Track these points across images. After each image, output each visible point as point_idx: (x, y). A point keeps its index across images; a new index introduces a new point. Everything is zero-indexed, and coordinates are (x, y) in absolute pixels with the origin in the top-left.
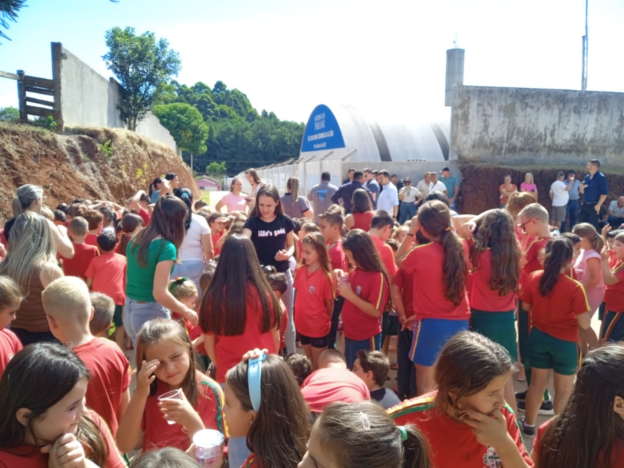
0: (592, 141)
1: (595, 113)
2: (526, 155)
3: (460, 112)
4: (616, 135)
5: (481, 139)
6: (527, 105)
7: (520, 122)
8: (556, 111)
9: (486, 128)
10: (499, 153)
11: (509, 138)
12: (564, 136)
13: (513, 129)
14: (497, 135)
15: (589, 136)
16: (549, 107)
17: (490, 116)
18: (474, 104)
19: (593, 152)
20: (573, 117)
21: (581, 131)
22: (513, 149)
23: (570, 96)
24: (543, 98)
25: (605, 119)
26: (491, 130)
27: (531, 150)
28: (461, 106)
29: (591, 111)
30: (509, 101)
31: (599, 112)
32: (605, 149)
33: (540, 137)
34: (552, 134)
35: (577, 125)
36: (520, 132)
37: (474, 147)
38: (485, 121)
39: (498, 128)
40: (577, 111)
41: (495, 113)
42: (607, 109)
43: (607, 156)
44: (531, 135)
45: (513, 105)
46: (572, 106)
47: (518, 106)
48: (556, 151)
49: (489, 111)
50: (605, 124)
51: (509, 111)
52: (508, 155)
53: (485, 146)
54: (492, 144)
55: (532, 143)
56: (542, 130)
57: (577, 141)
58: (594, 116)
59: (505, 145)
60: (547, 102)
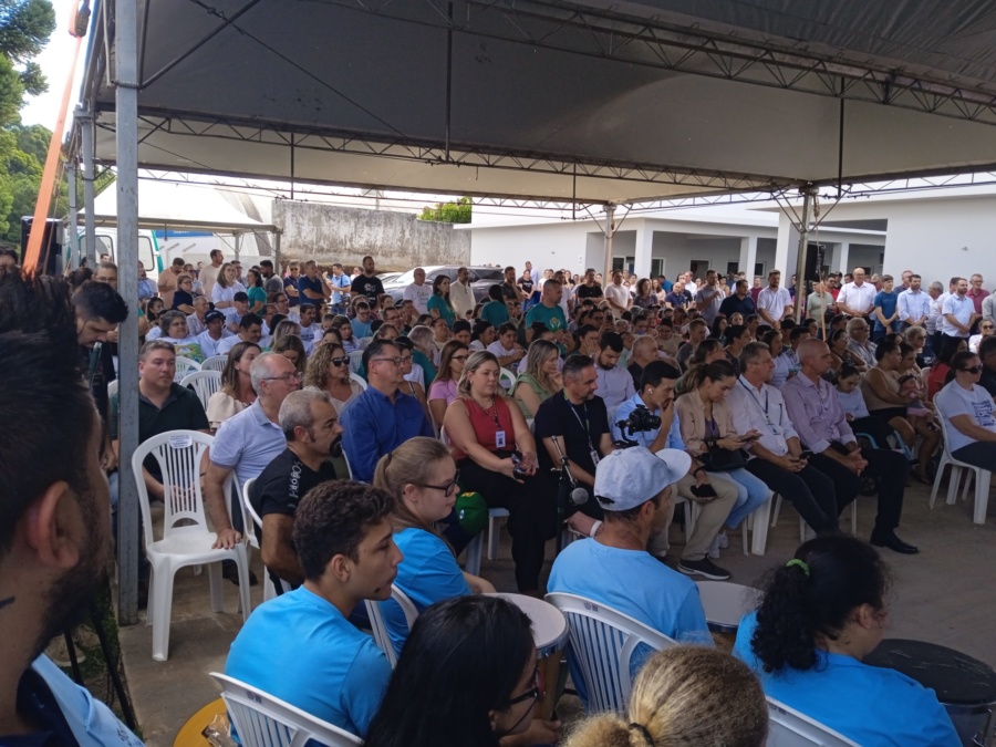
0: (381, 247)
1: (382, 227)
2: (331, 255)
3: (278, 220)
4: (399, 243)
5: (296, 241)
6: (330, 218)
7: (325, 229)
8: (353, 224)
9: (299, 233)
10: (311, 253)
11: (318, 242)
12: (360, 242)
13: (320, 236)
14: (309, 239)
15: (379, 243)
16: (347, 221)
17: (303, 225)
18: (289, 215)
19: (383, 255)
20: (366, 229)
21: (372, 239)
22: (321, 250)
23: (363, 213)
24: (342, 214)
25: (391, 231)
26: (303, 234)
27: (335, 251)
28: (279, 216)
29: (379, 225)
30: (316, 214)
31: (386, 225)
32: (391, 253)
33: (341, 242)
34: (351, 241)
35: (369, 235)
36: (326, 238)
37: (290, 247)
38: (298, 228)
39: (308, 233)
40: (368, 224)
41: (306, 222)
42: (391, 224)
43: (393, 258)
44: (335, 240)
45: (320, 216)
46: (364, 220)
47: (323, 218)
48: (354, 253)
49: (301, 220)
50: (391, 235)
51: (316, 222)
52: (318, 254)
53: (300, 247)
54: (305, 246)
55: (335, 246)
56: (343, 237)
57: (370, 246)
58: (381, 230)
59: (315, 247)
60: (346, 217)
